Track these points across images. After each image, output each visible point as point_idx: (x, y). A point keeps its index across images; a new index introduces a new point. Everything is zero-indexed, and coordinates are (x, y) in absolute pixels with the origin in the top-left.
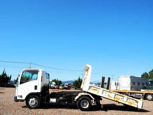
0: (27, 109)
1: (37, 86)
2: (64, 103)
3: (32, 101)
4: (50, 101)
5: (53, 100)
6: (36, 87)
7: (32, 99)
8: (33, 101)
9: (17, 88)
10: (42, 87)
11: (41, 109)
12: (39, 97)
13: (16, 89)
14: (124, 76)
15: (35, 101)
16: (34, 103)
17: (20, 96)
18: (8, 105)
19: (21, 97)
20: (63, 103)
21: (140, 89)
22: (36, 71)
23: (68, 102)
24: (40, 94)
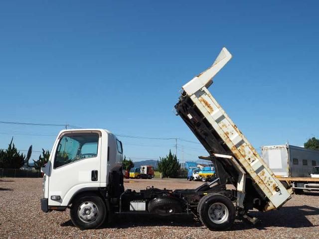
0: (73, 230)
1: (96, 172)
2: (164, 211)
3: (86, 210)
4: (131, 209)
5: (139, 206)
6: (94, 175)
7: (86, 203)
8: (89, 210)
9: (47, 177)
10: (110, 173)
11: (108, 230)
12: (103, 198)
13: (45, 180)
14: (273, 147)
15: (93, 209)
16: (92, 214)
17: (55, 199)
18: (26, 220)
19: (58, 199)
20: (162, 213)
21: (310, 174)
22: (94, 133)
23: (175, 210)
24: (105, 191)
